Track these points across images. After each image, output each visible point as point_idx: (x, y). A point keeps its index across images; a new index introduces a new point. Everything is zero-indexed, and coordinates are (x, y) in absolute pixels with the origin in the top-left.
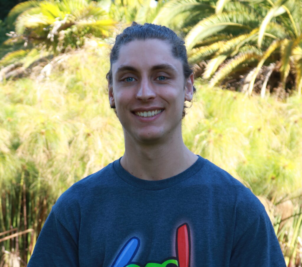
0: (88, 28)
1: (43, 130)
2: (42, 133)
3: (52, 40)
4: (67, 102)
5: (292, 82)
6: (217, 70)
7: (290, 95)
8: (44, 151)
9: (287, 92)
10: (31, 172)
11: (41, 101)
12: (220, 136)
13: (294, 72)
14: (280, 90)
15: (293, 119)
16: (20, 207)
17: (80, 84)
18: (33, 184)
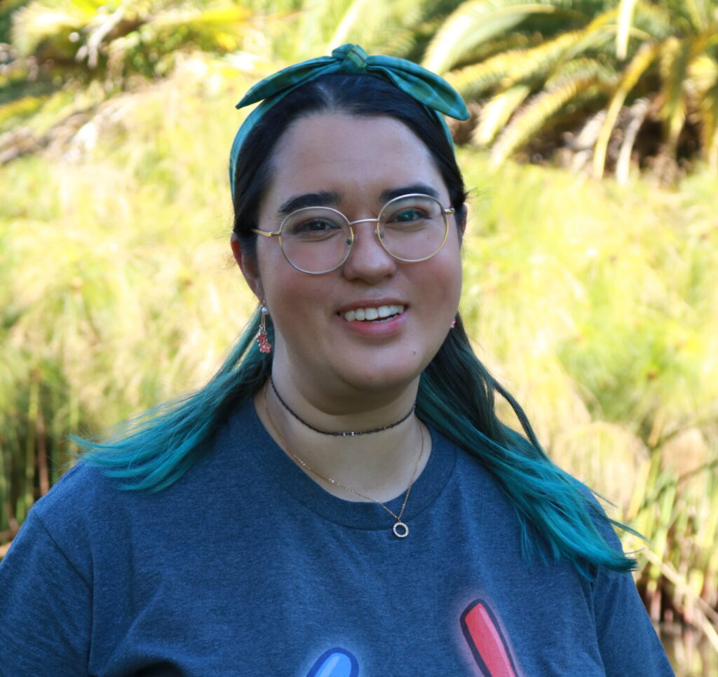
0: (184, 31)
1: (77, 281)
2: (73, 289)
3: (93, 61)
4: (137, 211)
5: (693, 143)
6: (509, 122)
7: (689, 172)
8: (81, 333)
9: (680, 165)
10: (55, 385)
11: (70, 212)
13: (694, 118)
14: (663, 161)
15: (695, 229)
16: (30, 472)
17: (166, 165)
18: (60, 414)
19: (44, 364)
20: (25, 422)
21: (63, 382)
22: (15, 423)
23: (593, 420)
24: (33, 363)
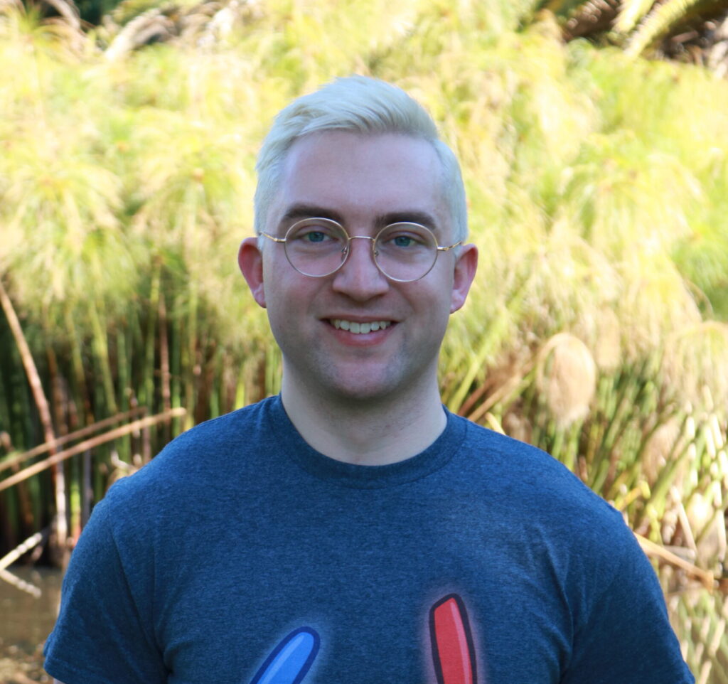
1: (199, 171)
2: (198, 179)
6: (650, 11)
8: (200, 222)
10: (177, 273)
11: (198, 100)
12: (633, 175)
16: (150, 354)
17: (294, 54)
18: (179, 300)
19: (167, 250)
20: (146, 308)
21: (185, 270)
22: (138, 307)
23: (704, 319)
24: (155, 250)
